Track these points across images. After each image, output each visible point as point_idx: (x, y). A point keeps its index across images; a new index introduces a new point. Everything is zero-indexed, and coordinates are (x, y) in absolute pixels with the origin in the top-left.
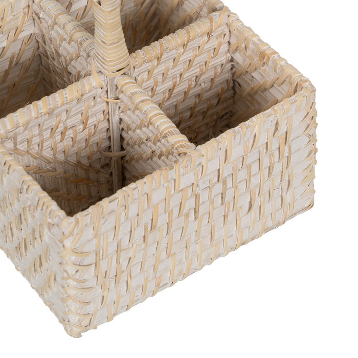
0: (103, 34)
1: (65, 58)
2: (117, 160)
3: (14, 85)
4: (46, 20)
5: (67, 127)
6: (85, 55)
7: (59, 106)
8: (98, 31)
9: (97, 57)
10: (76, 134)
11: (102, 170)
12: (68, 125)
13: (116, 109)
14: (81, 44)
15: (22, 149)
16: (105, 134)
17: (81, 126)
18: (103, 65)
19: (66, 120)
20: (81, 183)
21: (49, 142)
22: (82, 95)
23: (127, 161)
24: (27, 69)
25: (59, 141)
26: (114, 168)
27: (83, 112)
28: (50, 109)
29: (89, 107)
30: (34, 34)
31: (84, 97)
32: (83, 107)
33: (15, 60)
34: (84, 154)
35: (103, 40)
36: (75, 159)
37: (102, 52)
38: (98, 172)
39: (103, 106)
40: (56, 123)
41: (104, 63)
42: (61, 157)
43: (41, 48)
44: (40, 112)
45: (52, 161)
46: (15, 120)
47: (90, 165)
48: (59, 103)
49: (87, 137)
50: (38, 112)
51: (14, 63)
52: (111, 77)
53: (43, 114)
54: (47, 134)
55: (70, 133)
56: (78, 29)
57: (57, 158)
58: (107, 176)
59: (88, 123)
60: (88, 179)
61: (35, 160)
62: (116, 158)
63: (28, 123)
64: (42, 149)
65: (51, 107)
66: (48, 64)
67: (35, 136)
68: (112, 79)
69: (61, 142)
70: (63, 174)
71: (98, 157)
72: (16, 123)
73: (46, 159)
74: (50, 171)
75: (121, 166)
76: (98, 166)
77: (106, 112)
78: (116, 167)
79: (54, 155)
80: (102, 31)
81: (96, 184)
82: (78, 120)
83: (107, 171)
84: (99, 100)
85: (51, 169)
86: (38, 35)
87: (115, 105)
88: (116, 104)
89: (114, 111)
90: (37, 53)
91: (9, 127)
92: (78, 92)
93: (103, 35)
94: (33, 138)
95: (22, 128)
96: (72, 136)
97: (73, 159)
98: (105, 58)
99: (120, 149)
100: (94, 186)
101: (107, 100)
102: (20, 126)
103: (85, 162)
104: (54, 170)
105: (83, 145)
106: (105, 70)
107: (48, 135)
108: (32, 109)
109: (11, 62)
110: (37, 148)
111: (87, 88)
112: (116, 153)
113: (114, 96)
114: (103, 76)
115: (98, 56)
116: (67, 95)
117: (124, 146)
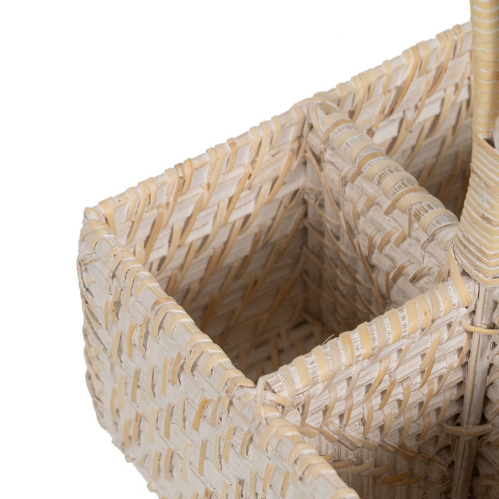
0: (489, 203)
1: (371, 239)
2: (470, 441)
3: (256, 283)
4: (337, 165)
5: (395, 380)
6: (424, 238)
7: (391, 342)
8: (476, 196)
9: (465, 246)
10: (407, 393)
11: (437, 458)
12: (398, 378)
13: (486, 347)
14: (418, 217)
15: (313, 424)
16: (455, 391)
17: (419, 379)
18: (478, 263)
19: (397, 367)
20: (399, 483)
21: (360, 410)
22: (433, 321)
23: (489, 443)
24: (280, 255)
25: (378, 407)
26: (461, 456)
27: (428, 352)
28: (373, 349)
29: (440, 343)
30: (303, 189)
31: (436, 323)
32: (428, 342)
33: (263, 237)
34: (414, 429)
35: (486, 215)
36: (397, 440)
37: (479, 237)
38: (429, 461)
39: (461, 340)
40: (379, 375)
41: (479, 259)
42: (374, 437)
43: (310, 216)
44: (357, 353)
45: (360, 445)
46: (310, 371)
47: (418, 450)
48: (391, 338)
49: (425, 399)
50: (353, 354)
51: (261, 244)
52: (489, 287)
53: (361, 358)
54: (359, 395)
55: (398, 393)
56: (410, 187)
57: (368, 439)
58: (445, 469)
59: (432, 372)
60: (411, 474)
61: (330, 445)
62: (470, 438)
63: (333, 376)
64: (347, 423)
65: (377, 343)
66: (321, 246)
67: (339, 400)
68: (489, 290)
69: (379, 409)
70: (373, 469)
71: (434, 435)
72: (311, 377)
73: (351, 443)
74: (352, 463)
75: (475, 452)
76: (431, 450)
77: (465, 351)
78: (466, 453)
79: (365, 434)
80: (487, 196)
81: (422, 483)
82: (416, 368)
83: (445, 458)
84: (457, 329)
85: (354, 459)
86: (308, 191)
87: (486, 339)
88: (489, 336)
89: (483, 351)
90: (301, 226)
91: (299, 385)
92: (426, 314)
93: (486, 206)
94: (337, 404)
95: (320, 387)
96: (401, 397)
97: (393, 441)
98: (484, 250)
99: (479, 421)
100: (419, 487)
101: (472, 328)
102: (318, 383)
103: (412, 444)
104: (360, 461)
105: (415, 412)
106: (480, 272)
107: (362, 397)
108: (341, 347)
109: (256, 242)
110: (337, 422)
111: (443, 306)
112: (470, 428)
113: (488, 323)
114: (471, 283)
115: (467, 244)
116: (406, 321)
117: (488, 416)
